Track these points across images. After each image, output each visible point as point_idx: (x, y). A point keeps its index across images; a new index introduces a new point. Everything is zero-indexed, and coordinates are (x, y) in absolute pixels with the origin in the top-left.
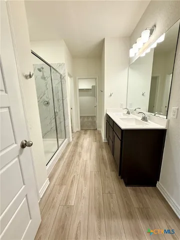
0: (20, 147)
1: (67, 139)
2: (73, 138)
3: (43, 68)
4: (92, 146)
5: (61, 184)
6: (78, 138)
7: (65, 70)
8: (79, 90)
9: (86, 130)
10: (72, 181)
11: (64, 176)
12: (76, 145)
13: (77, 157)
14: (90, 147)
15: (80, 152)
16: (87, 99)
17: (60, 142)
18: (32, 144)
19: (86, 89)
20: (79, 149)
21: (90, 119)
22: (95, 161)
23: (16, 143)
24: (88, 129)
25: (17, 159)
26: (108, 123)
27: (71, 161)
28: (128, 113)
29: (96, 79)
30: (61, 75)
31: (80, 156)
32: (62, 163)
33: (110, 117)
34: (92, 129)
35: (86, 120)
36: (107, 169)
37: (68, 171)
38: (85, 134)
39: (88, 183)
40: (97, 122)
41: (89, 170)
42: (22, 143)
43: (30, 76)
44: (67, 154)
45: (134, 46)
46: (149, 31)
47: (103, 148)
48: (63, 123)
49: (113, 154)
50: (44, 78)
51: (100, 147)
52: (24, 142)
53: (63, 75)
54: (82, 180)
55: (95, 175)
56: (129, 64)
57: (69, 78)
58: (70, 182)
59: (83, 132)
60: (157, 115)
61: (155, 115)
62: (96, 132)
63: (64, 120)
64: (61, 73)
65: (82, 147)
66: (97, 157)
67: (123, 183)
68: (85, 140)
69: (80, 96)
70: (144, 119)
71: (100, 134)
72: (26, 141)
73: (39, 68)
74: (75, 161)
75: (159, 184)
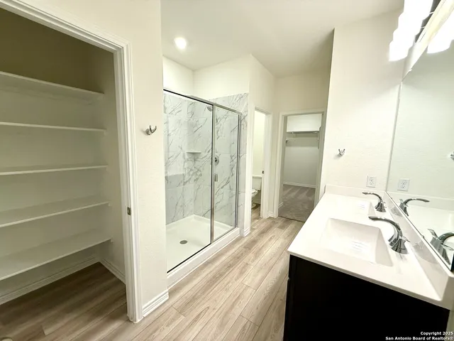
4: (279, 259)
5: (181, 311)
6: (263, 233)
9: (288, 220)
10: (198, 316)
12: (249, 246)
13: (236, 271)
14: (273, 261)
15: (247, 265)
20: (250, 256)
22: (263, 297)
24: (295, 217)
27: (221, 275)
31: (242, 273)
32: (205, 272)
37: (203, 293)
38: (282, 227)
41: (238, 310)
54: (216, 322)
55: (244, 329)
59: (280, 223)
65: (257, 255)
68: (273, 241)
74: (228, 279)
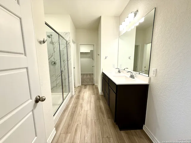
0: (34, 102)
1: (70, 93)
2: (75, 92)
3: (52, 35)
4: (91, 98)
6: (80, 92)
7: (70, 38)
8: (81, 53)
9: (86, 85)
10: (76, 129)
11: (69, 125)
12: (78, 97)
13: (79, 108)
14: (90, 99)
15: (81, 104)
16: (86, 60)
17: (65, 96)
18: (45, 99)
19: (85, 53)
20: (81, 101)
21: (89, 76)
22: (94, 111)
23: (31, 99)
24: (87, 84)
25: (31, 113)
26: (104, 80)
27: (74, 112)
28: (119, 72)
29: (94, 45)
30: (67, 41)
31: (82, 107)
32: (67, 114)
33: (105, 75)
34: (91, 84)
35: (85, 77)
36: (104, 118)
37: (72, 121)
38: (85, 88)
39: (89, 130)
40: (95, 78)
41: (89, 119)
42: (36, 98)
43: (44, 42)
44: (71, 106)
45: (123, 23)
46: (133, 14)
47: (100, 100)
48: (67, 80)
49: (109, 105)
50: (52, 43)
51: (98, 99)
52: (38, 98)
53: (68, 42)
54: (84, 127)
55: (95, 123)
56: (119, 35)
57: (73, 44)
58: (75, 130)
59: (83, 87)
60: (141, 74)
61: (139, 74)
62: (94, 87)
63: (69, 77)
64: (67, 40)
65: (83, 99)
66: (95, 107)
67: (118, 128)
68: (85, 93)
69: (81, 58)
70: (132, 77)
71: (97, 88)
72: (39, 97)
73: (49, 35)
74: (78, 112)
75: (145, 127)
